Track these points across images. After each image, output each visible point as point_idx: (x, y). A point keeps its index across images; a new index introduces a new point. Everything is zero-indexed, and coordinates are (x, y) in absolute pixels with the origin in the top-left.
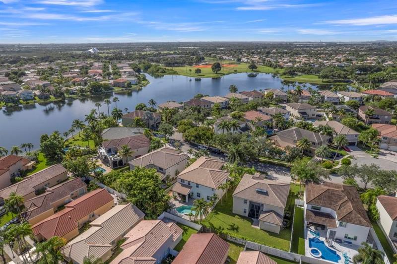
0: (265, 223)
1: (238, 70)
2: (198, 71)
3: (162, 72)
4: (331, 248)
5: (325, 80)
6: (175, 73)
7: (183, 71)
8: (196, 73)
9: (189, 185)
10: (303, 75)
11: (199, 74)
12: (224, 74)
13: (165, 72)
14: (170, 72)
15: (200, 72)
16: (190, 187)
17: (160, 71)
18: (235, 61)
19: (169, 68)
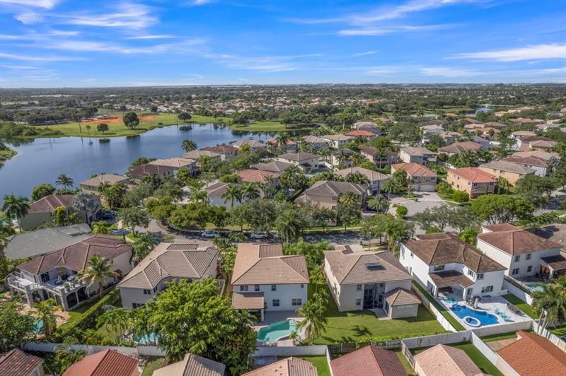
0: (398, 307)
1: (164, 123)
2: (103, 128)
3: (30, 134)
4: (477, 310)
5: (288, 126)
6: (57, 134)
7: (71, 130)
8: (99, 130)
9: (258, 292)
10: (257, 122)
11: (105, 132)
12: (147, 130)
13: (35, 134)
14: (47, 132)
15: (107, 129)
16: (262, 294)
17: (25, 132)
18: (150, 112)
19: (43, 127)
